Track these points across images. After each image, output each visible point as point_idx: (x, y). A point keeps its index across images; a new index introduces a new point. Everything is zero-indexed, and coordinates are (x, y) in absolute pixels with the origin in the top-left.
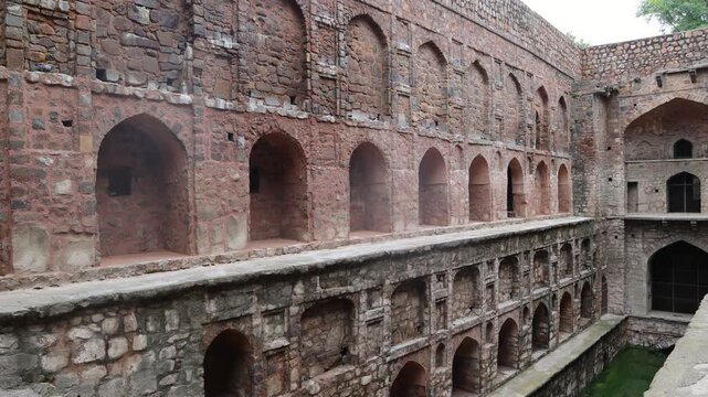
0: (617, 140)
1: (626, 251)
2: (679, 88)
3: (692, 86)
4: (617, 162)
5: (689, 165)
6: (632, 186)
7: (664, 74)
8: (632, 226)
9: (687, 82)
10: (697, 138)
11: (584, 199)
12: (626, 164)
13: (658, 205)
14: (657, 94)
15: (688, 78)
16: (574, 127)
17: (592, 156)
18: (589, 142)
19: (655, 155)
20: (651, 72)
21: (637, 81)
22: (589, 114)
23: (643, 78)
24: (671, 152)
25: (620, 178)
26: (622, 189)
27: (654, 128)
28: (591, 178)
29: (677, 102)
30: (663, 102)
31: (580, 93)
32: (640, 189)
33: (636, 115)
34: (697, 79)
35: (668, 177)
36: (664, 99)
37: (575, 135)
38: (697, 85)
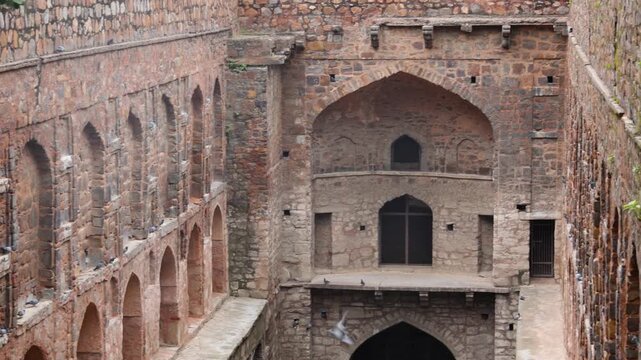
0: (301, 139)
1: (313, 343)
2: (404, 55)
3: (425, 53)
4: (300, 182)
5: (417, 184)
6: (321, 219)
7: (383, 26)
8: (325, 298)
9: (417, 46)
10: (428, 135)
12: (313, 181)
13: (366, 253)
14: (369, 59)
15: (420, 39)
16: (232, 127)
17: (263, 185)
18: (259, 158)
19: (360, 163)
20: (361, 18)
21: (337, 32)
22: (261, 105)
23: (347, 28)
24: (386, 156)
25: (303, 211)
26: (306, 232)
27: (360, 113)
28: (263, 225)
29: (400, 77)
30: (380, 76)
31: (243, 61)
32: (336, 227)
33: (333, 94)
34: (434, 43)
35: (381, 203)
36: (382, 71)
37: (235, 142)
38: (433, 53)
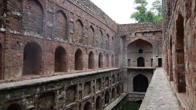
0: (126, 48)
1: (128, 76)
2: (140, 36)
3: (142, 36)
4: (126, 54)
5: (142, 55)
6: (129, 60)
7: (137, 33)
8: (130, 70)
9: (141, 35)
10: (144, 49)
11: (118, 63)
12: (128, 54)
13: (135, 65)
14: (135, 37)
15: (142, 34)
16: (115, 44)
17: (120, 52)
18: (119, 49)
19: (134, 53)
20: (134, 32)
21: (130, 34)
22: (119, 41)
23: (132, 33)
24: (138, 52)
25: (126, 58)
26: (127, 61)
27: (134, 46)
28: (120, 58)
29: (139, 39)
30: (136, 39)
31: (117, 36)
32: (131, 61)
33: (130, 42)
34: (144, 34)
35: (137, 58)
36: (137, 39)
37: (116, 47)
38: (144, 36)
